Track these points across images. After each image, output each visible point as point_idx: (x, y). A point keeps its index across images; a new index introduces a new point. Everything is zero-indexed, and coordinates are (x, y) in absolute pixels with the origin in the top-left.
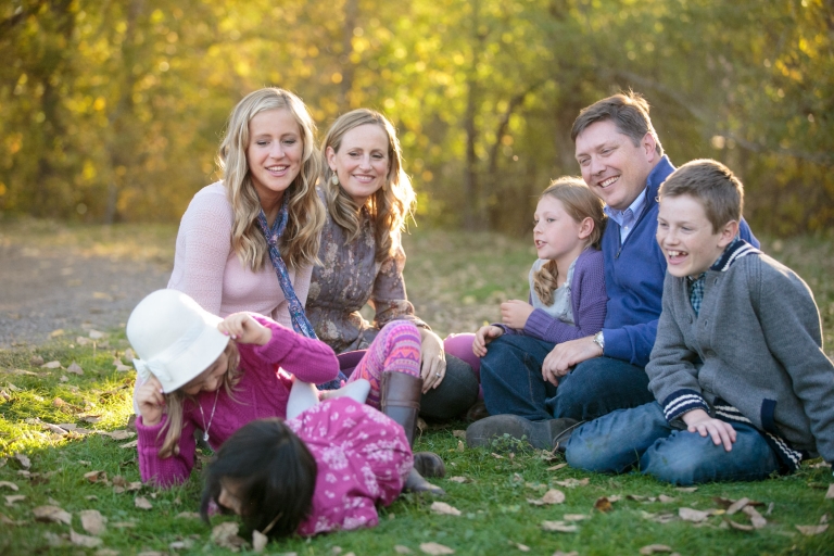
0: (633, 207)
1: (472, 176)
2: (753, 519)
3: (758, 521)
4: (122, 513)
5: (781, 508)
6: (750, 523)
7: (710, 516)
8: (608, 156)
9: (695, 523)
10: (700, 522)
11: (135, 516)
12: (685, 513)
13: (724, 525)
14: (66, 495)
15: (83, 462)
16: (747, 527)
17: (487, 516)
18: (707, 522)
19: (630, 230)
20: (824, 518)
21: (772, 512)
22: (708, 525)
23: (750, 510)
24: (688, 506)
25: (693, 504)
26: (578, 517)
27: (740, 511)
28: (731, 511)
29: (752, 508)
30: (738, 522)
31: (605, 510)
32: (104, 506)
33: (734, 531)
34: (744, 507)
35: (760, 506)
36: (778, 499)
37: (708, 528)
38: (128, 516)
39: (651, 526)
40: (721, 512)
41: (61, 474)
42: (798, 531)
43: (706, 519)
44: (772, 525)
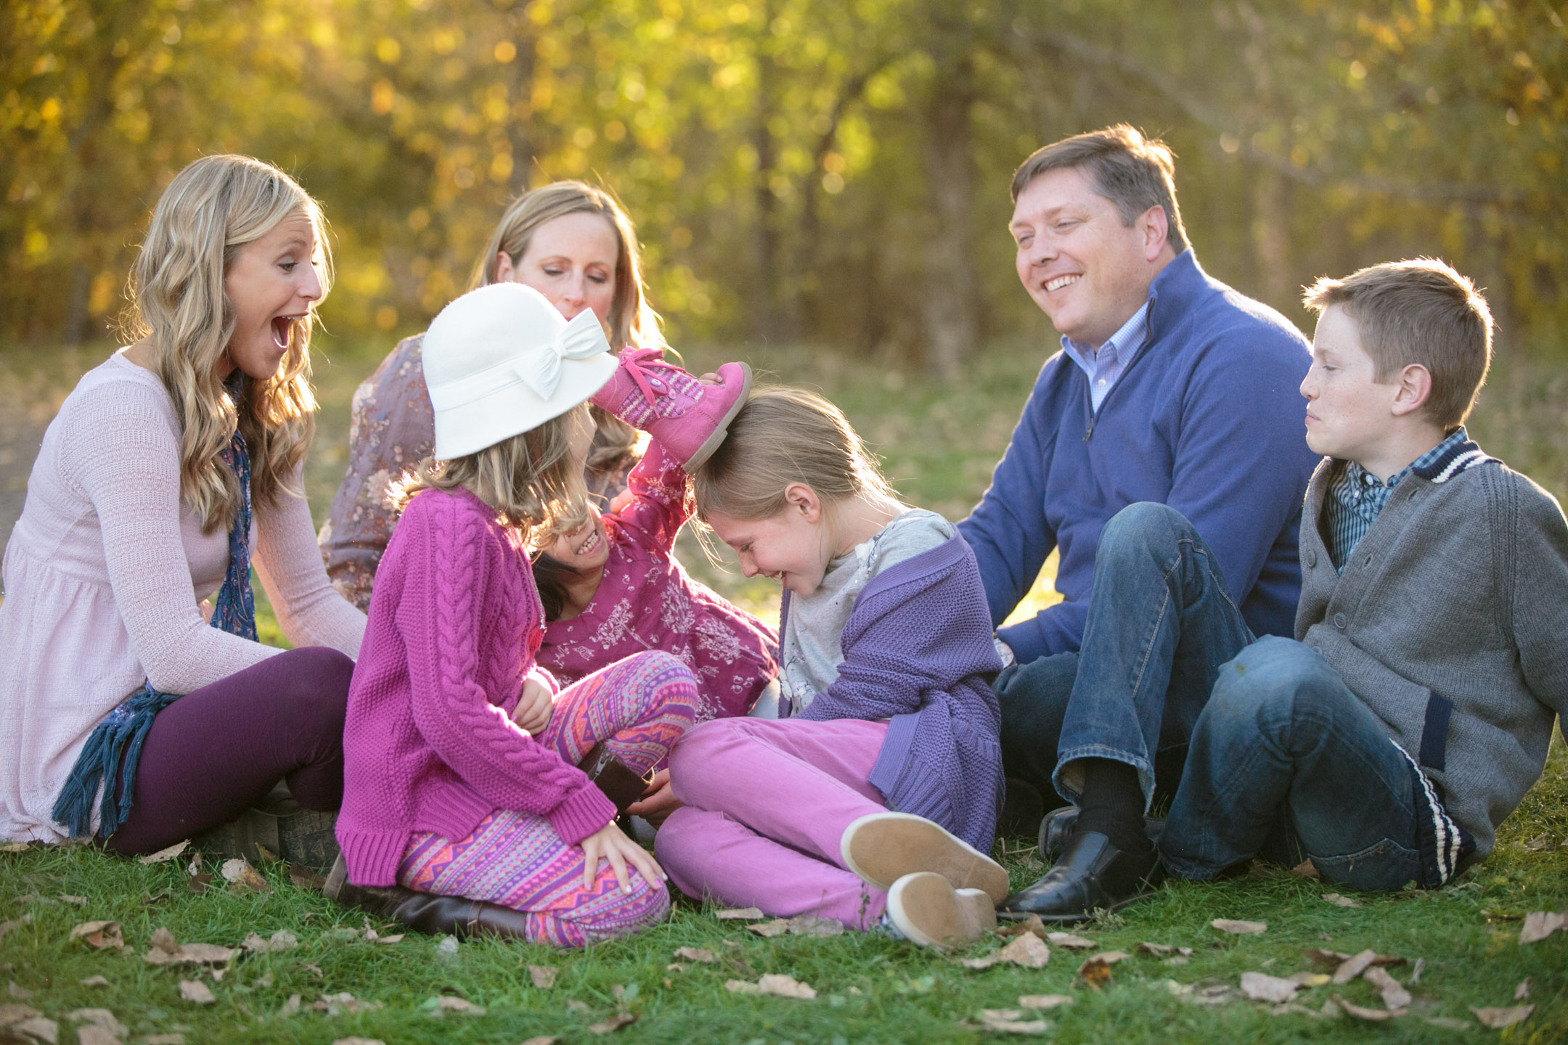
0: (1117, 339)
1: (769, 239)
2: (1385, 994)
3: (1396, 997)
4: (157, 1014)
5: (1438, 968)
6: (1380, 1002)
7: (1302, 988)
8: (1066, 233)
9: (1274, 1005)
10: (1284, 1002)
11: (182, 1021)
12: (1256, 984)
13: (1330, 1009)
14: (43, 978)
15: (71, 899)
16: (1378, 1014)
17: (870, 1001)
18: (1297, 1001)
19: (1111, 385)
20: (1522, 990)
21: (1421, 976)
22: (1302, 1009)
23: (1376, 975)
24: (1256, 967)
25: (1267, 963)
26: (1049, 1001)
27: (1359, 977)
28: (1342, 977)
29: (1382, 971)
30: (1357, 1002)
31: (1096, 981)
32: (119, 999)
33: (1351, 1022)
34: (1366, 969)
35: (1396, 966)
36: (1429, 948)
37: (1301, 1015)
38: (168, 1021)
39: (1190, 1015)
40: (1323, 979)
41: (29, 928)
42: (1476, 1019)
43: (1294, 995)
44: (1422, 1004)
